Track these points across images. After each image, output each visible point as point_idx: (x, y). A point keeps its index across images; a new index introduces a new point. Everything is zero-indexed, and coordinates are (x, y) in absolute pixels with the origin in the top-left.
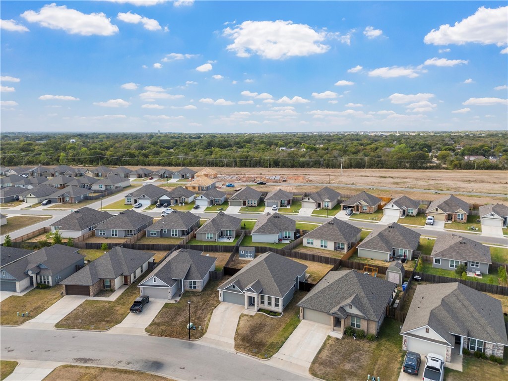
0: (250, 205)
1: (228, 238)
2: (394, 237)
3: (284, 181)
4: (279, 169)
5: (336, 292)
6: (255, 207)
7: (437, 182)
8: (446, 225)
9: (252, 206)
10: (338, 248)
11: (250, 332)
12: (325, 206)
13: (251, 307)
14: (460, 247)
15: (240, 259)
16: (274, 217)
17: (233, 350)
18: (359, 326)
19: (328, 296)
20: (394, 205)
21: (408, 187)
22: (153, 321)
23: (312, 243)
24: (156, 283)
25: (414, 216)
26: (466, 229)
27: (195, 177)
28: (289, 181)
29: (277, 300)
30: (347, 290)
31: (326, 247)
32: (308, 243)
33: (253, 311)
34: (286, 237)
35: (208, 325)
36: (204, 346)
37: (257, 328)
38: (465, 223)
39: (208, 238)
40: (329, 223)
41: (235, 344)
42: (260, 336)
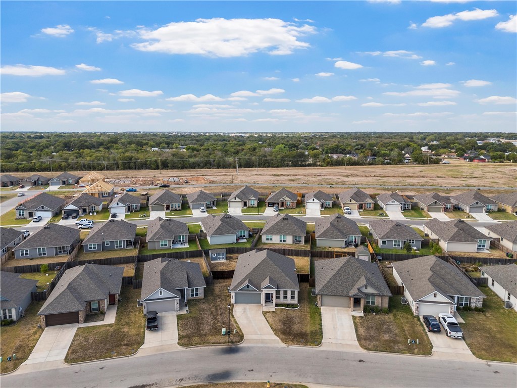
0: (174, 208)
1: (182, 244)
2: (343, 226)
3: (186, 183)
4: (169, 170)
5: (346, 277)
6: (180, 210)
7: (323, 177)
8: (360, 213)
9: (176, 210)
10: (296, 241)
11: (284, 325)
12: (251, 204)
13: (267, 304)
14: (397, 229)
15: (212, 262)
16: (226, 218)
17: (283, 345)
18: (373, 303)
19: (340, 282)
20: (315, 199)
21: (304, 183)
22: (179, 334)
23: (271, 239)
24: (162, 296)
25: (330, 208)
26: (376, 215)
27: (80, 182)
28: (191, 182)
29: (293, 293)
30: (354, 274)
31: (284, 241)
32: (267, 239)
33: (272, 308)
34: (241, 236)
35: (239, 327)
36: (252, 347)
37: (286, 321)
39: (162, 245)
40: (284, 219)
41: (281, 339)
42: (296, 328)
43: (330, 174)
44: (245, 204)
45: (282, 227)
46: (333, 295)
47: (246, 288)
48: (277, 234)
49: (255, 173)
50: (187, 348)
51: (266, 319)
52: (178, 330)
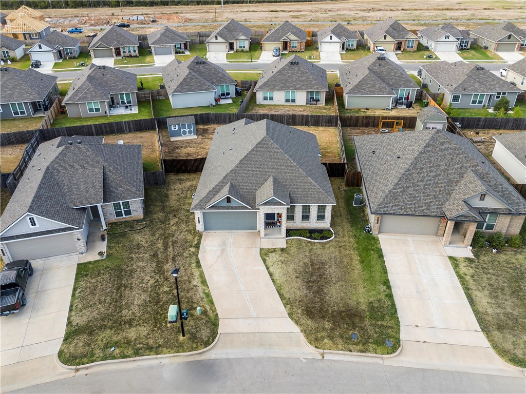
0: (127, 54)
1: (127, 107)
3: (153, 21)
4: (134, 8)
5: (432, 174)
6: (136, 56)
7: (336, 13)
8: (399, 55)
9: (131, 56)
10: (312, 100)
11: (309, 288)
12: (240, 47)
19: (421, 184)
21: (311, 20)
22: (69, 323)
23: (271, 99)
24: (38, 228)
25: (354, 50)
26: (422, 58)
28: (161, 21)
31: (293, 101)
32: (265, 98)
33: (279, 240)
34: (223, 94)
35: (208, 295)
37: (312, 274)
38: (415, 51)
40: (292, 63)
41: (304, 331)
42: (334, 294)
43: (344, 9)
44: (231, 46)
45: (289, 77)
46: (409, 215)
47: (225, 204)
48: (281, 89)
49: (246, 9)
50: (77, 370)
51: (268, 268)
52: (71, 310)
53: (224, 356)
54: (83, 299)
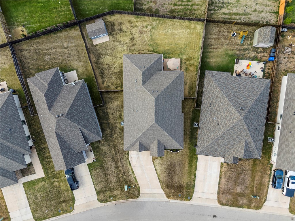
17: (166, 199)
22: (96, 189)
36: (147, 202)
41: (165, 193)
51: (155, 167)
53: (143, 200)
54: (96, 180)
